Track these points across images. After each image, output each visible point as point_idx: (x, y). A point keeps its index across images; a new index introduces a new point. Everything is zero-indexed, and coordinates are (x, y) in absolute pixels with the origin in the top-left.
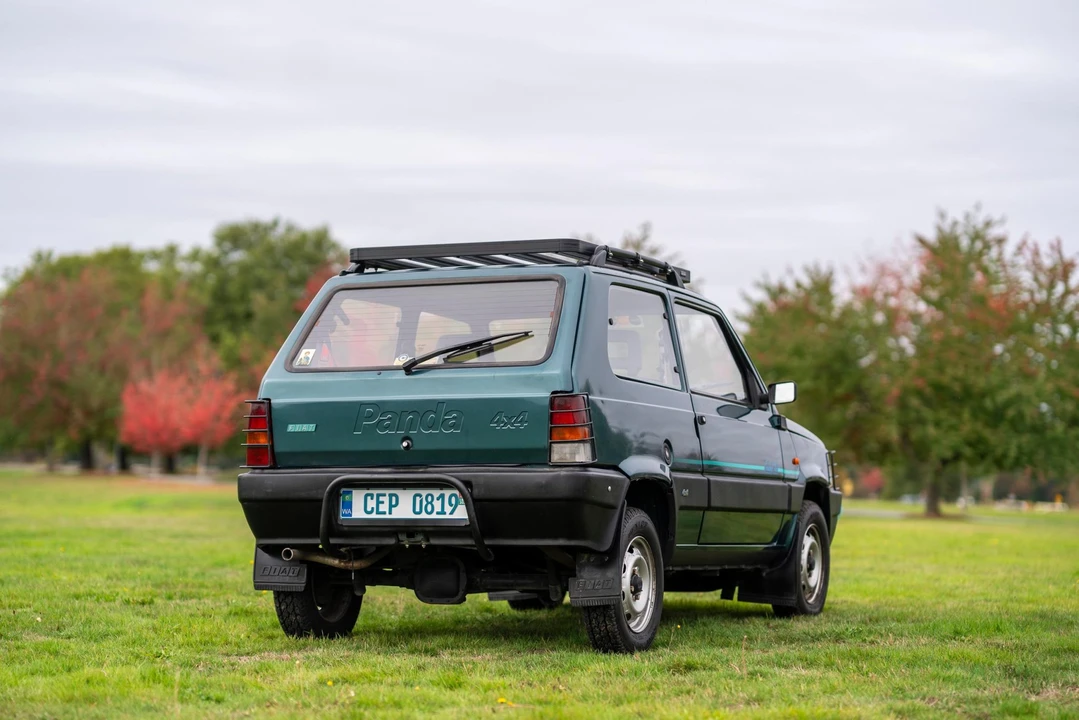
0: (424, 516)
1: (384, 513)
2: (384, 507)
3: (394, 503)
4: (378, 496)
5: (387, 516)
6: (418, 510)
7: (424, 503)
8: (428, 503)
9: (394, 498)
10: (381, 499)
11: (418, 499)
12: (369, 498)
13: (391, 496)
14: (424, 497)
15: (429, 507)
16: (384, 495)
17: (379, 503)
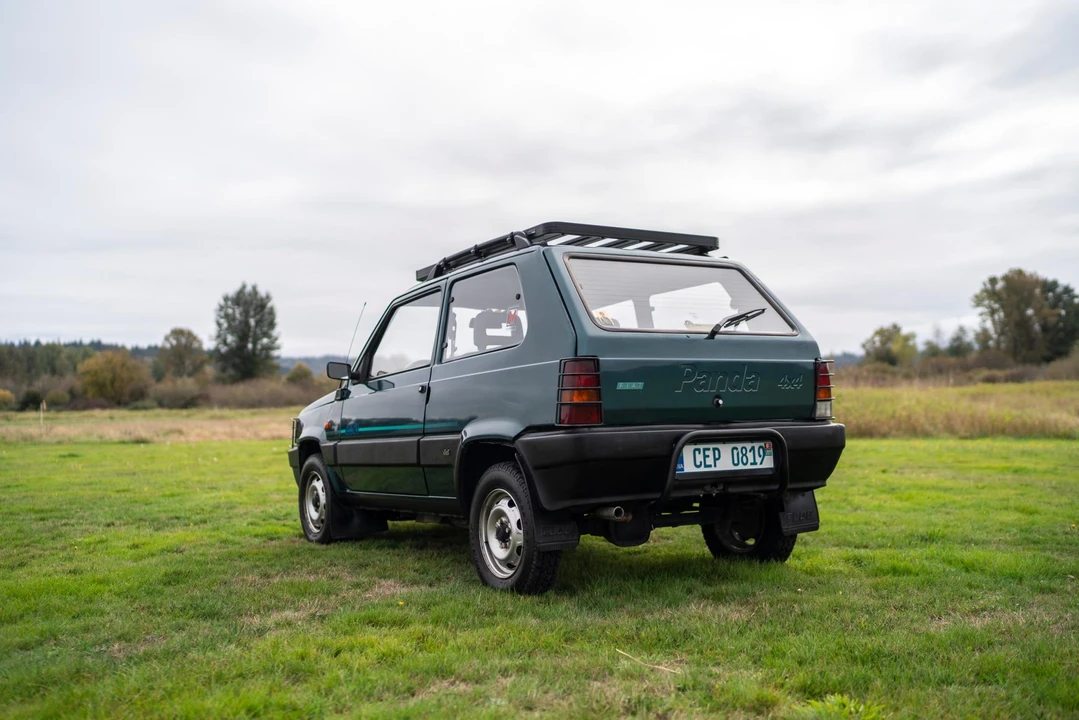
0: (741, 467)
1: (710, 466)
2: (710, 461)
3: (717, 456)
4: (705, 450)
5: (713, 469)
6: (736, 462)
7: (740, 455)
8: (743, 455)
9: (717, 452)
10: (707, 453)
11: (735, 451)
12: (697, 452)
13: (714, 449)
14: (739, 450)
15: (744, 458)
16: (709, 449)
17: (705, 457)
